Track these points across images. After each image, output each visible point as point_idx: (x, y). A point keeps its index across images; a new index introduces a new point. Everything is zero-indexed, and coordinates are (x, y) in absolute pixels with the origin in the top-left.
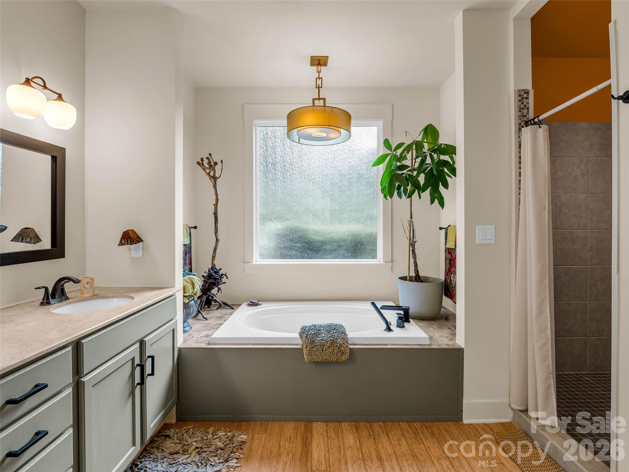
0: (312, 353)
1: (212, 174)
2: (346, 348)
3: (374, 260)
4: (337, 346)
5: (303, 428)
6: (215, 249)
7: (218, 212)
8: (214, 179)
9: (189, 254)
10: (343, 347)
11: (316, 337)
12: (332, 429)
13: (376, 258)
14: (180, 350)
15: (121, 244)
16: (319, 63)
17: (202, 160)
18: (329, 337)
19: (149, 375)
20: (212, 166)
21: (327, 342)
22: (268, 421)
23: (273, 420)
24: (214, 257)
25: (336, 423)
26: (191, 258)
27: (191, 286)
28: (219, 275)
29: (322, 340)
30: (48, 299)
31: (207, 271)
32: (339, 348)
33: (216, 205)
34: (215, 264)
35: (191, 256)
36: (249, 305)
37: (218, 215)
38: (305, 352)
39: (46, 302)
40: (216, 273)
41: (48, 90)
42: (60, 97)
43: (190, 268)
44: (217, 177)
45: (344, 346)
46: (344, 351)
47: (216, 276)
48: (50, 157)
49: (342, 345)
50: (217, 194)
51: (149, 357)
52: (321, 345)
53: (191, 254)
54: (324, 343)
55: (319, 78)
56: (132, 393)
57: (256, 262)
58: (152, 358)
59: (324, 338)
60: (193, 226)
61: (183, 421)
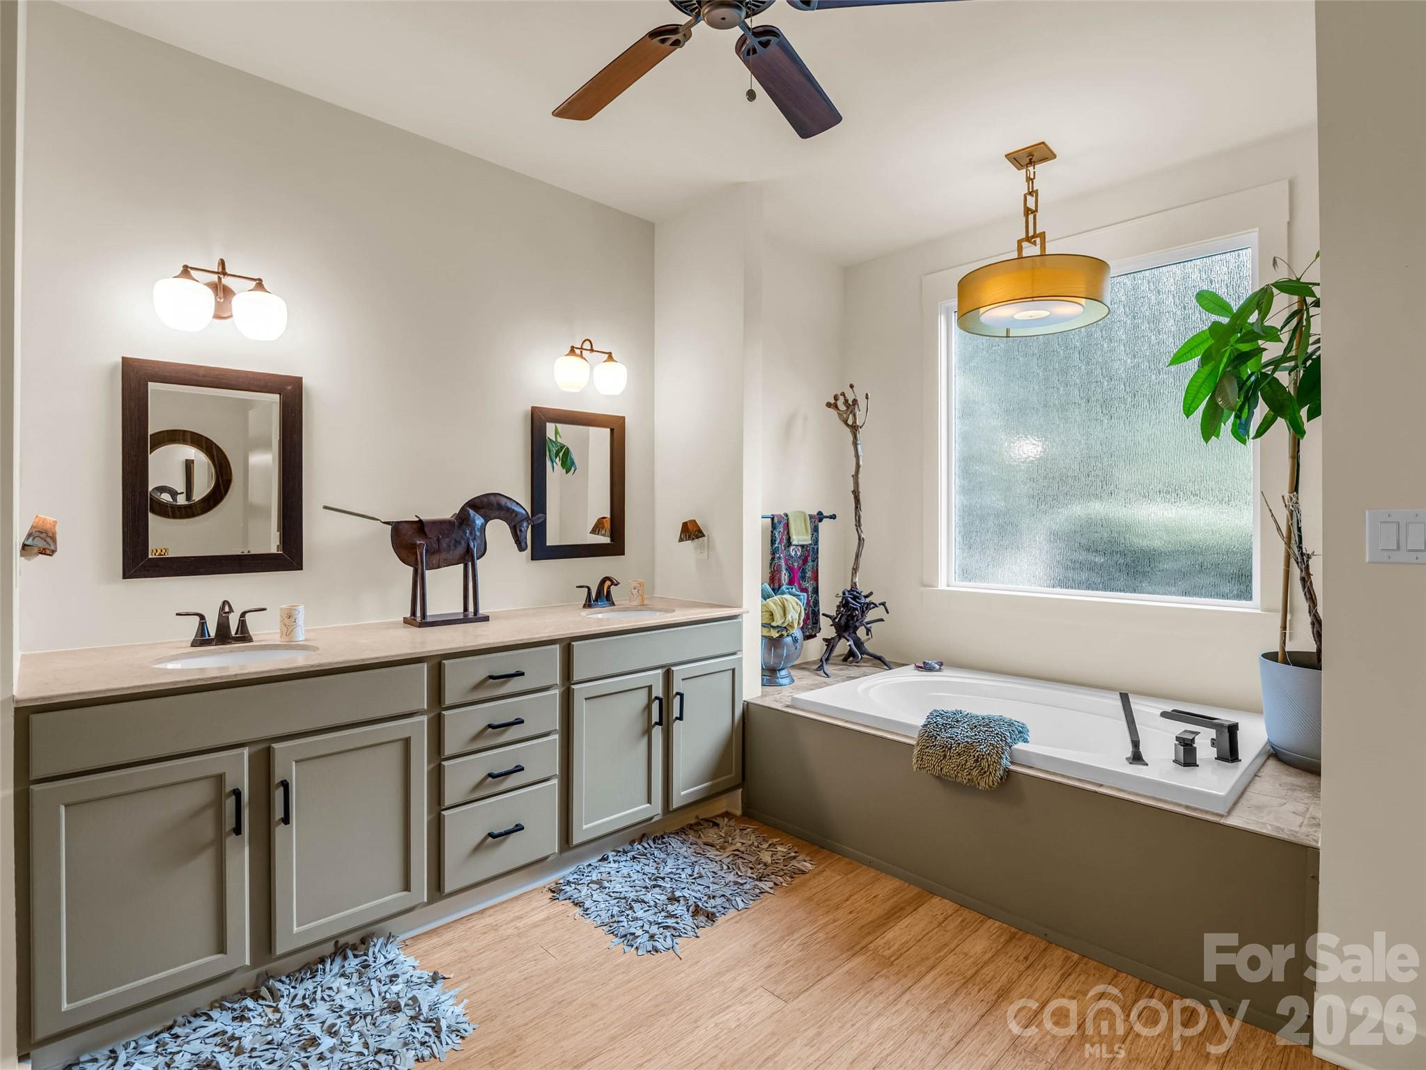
0: (924, 757)
1: (850, 422)
2: (993, 765)
3: (1243, 602)
4: (974, 756)
5: (911, 895)
6: (858, 556)
7: (861, 490)
8: (854, 428)
9: (813, 561)
10: (986, 760)
11: (943, 730)
12: (961, 919)
13: (1251, 598)
14: (747, 707)
15: (681, 540)
16: (1031, 159)
17: (836, 398)
18: (967, 737)
19: (677, 718)
20: (852, 406)
21: (959, 744)
22: (862, 862)
23: (870, 865)
24: (854, 569)
25: (978, 915)
26: (817, 570)
27: (781, 612)
28: (860, 603)
29: (950, 737)
30: (590, 601)
31: (841, 594)
32: (976, 761)
33: (856, 476)
34: (855, 583)
35: (817, 565)
36: (918, 667)
37: (861, 495)
38: (915, 752)
39: (588, 604)
40: (855, 598)
41: (595, 353)
42: (610, 357)
43: (815, 585)
44: (858, 426)
45: (989, 759)
46: (986, 769)
47: (853, 604)
48: (609, 430)
49: (985, 757)
50: (857, 456)
51: (677, 694)
52: (943, 747)
53: (818, 562)
54: (952, 745)
55: (1030, 193)
56: (648, 732)
57: (948, 586)
58: (682, 695)
59: (957, 736)
60: (828, 515)
61: (749, 818)
